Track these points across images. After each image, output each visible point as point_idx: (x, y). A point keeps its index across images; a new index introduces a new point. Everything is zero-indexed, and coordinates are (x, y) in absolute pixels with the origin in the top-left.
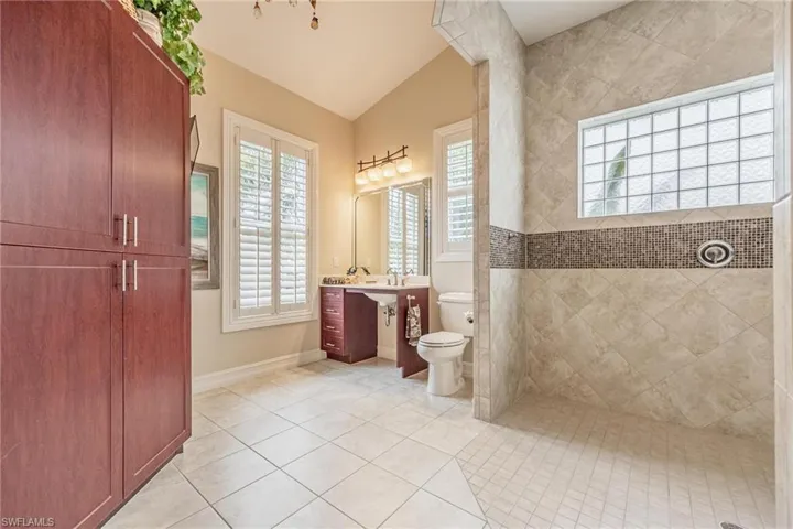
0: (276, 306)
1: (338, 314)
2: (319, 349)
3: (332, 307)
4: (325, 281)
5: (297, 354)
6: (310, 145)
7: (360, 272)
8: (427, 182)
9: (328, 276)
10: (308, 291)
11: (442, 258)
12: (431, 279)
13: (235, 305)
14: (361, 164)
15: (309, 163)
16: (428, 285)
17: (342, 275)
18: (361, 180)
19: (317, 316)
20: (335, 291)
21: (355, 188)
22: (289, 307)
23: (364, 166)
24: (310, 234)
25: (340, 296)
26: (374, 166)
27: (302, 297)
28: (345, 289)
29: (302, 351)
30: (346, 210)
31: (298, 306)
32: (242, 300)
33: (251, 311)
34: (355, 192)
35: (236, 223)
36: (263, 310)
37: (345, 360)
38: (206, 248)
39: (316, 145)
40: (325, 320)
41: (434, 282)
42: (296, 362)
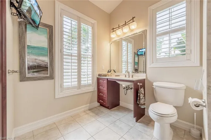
0: (79, 86)
1: (105, 89)
2: (97, 102)
3: (102, 86)
4: (99, 75)
5: (88, 105)
6: (93, 21)
7: (112, 71)
8: (145, 32)
9: (100, 73)
10: (93, 79)
11: (152, 66)
12: (146, 75)
13: (61, 86)
14: (113, 29)
15: (93, 28)
16: (145, 78)
17: (105, 73)
18: (113, 35)
19: (96, 89)
20: (103, 79)
21: (110, 39)
22: (85, 86)
23: (114, 30)
24: (93, 56)
25: (106, 82)
26: (119, 28)
27: (90, 82)
28: (107, 79)
29: (90, 103)
30: (107, 48)
31: (89, 85)
32: (64, 84)
33: (68, 88)
34: (110, 41)
35: (61, 51)
36: (74, 88)
37: (108, 108)
38: (47, 61)
39: (96, 21)
40: (99, 91)
41: (148, 76)
42: (88, 108)
